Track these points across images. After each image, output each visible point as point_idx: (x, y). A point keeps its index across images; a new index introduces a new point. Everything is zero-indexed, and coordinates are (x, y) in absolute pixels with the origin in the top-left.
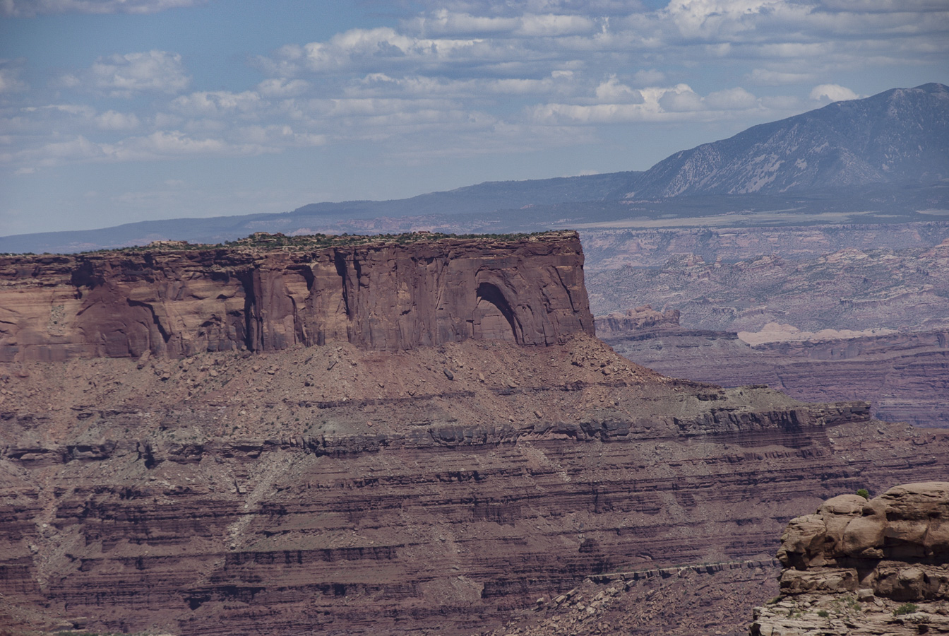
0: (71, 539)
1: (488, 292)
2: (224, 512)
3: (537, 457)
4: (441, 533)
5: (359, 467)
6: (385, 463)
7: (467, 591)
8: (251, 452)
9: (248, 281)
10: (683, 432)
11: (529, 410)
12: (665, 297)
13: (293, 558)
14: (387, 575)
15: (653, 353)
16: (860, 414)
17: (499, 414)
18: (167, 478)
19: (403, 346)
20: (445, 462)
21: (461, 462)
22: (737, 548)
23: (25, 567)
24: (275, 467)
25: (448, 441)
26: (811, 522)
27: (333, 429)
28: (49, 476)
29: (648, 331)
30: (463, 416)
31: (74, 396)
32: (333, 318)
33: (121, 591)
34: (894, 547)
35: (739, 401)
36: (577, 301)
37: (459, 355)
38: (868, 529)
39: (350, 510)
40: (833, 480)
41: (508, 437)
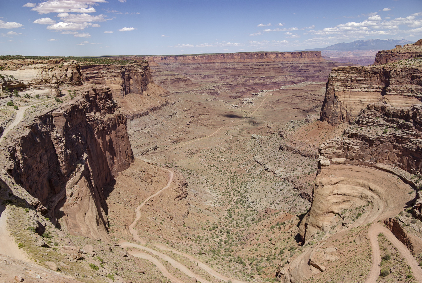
0: (290, 68)
1: (315, 55)
2: (299, 67)
3: (318, 64)
4: (311, 68)
5: (307, 65)
6: (309, 64)
7: (313, 72)
8: (301, 64)
9: (301, 54)
10: (326, 63)
11: (317, 61)
12: (326, 55)
13: (303, 70)
14: (308, 71)
15: (325, 58)
16: (337, 62)
17: (315, 62)
18: (296, 65)
19: (310, 58)
20: (312, 64)
21: (313, 64)
22: (329, 70)
23: (288, 70)
24: (302, 64)
25: (312, 63)
26: (333, 68)
27: (306, 62)
28: (289, 65)
29: (325, 57)
30: (313, 62)
31: (291, 60)
32: (306, 56)
33: (293, 71)
34: (338, 70)
35: (330, 61)
36: (321, 55)
37: (313, 58)
38: (337, 69)
39: (306, 67)
40: (335, 66)
41: (316, 63)
